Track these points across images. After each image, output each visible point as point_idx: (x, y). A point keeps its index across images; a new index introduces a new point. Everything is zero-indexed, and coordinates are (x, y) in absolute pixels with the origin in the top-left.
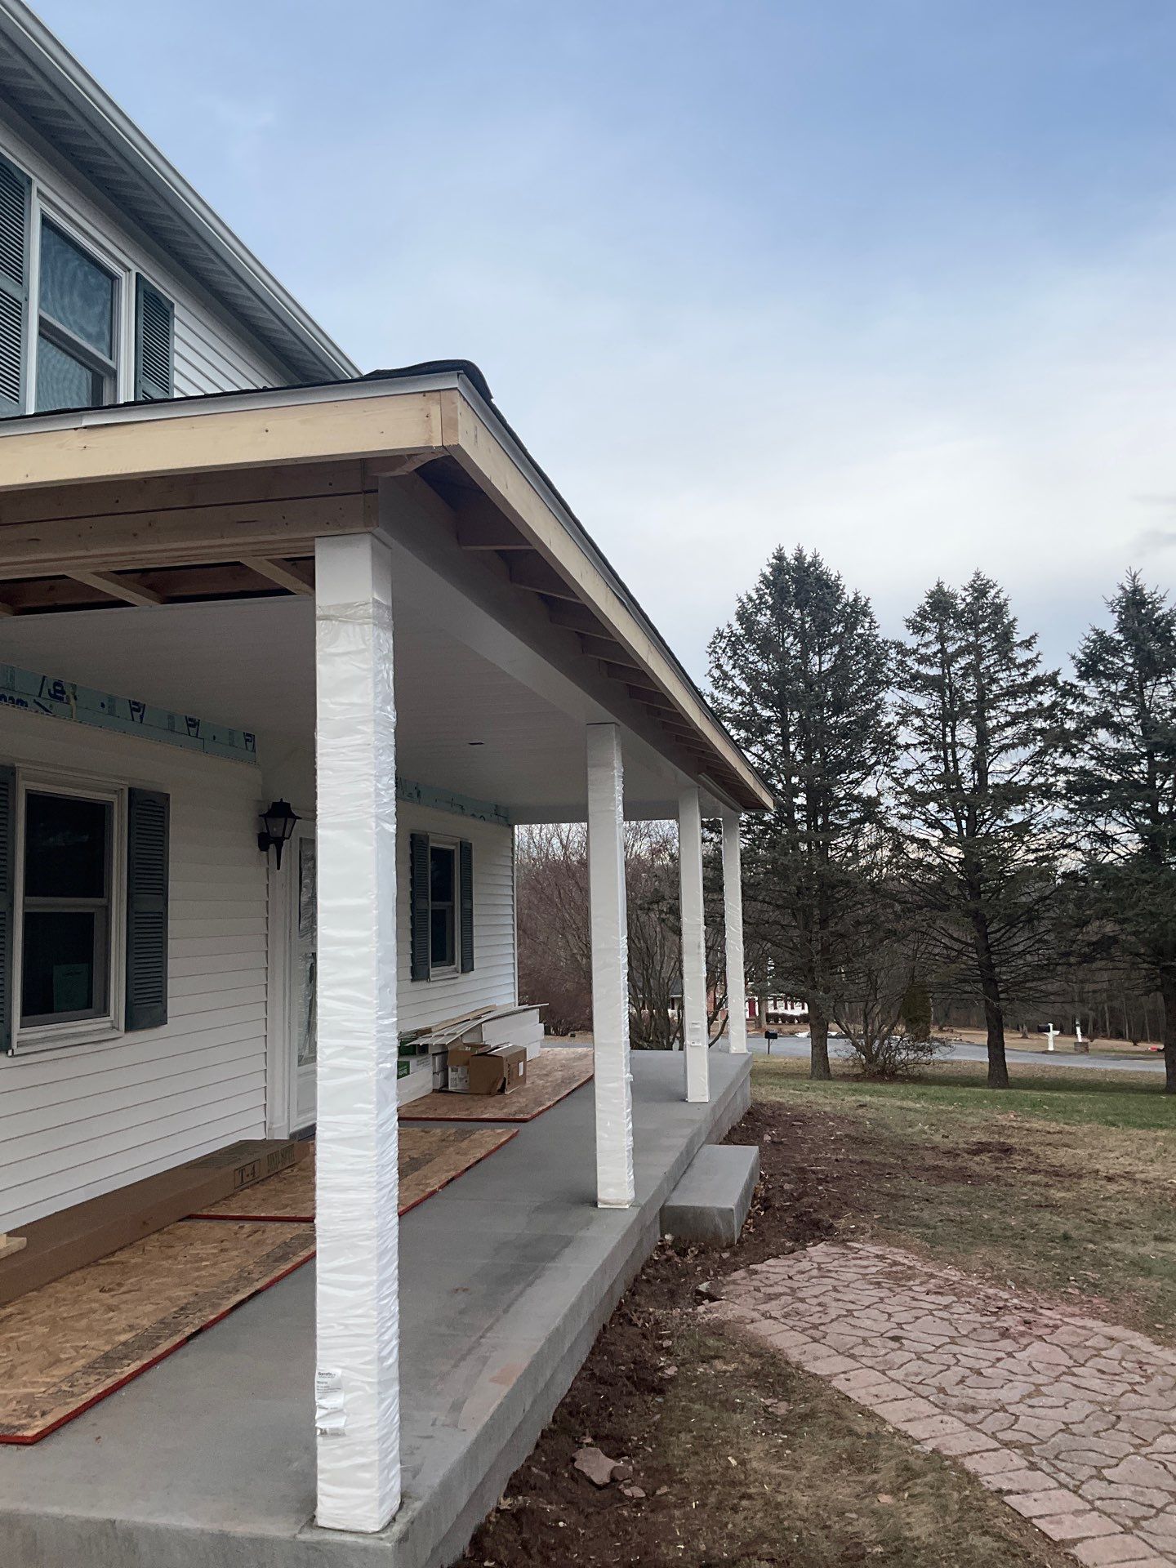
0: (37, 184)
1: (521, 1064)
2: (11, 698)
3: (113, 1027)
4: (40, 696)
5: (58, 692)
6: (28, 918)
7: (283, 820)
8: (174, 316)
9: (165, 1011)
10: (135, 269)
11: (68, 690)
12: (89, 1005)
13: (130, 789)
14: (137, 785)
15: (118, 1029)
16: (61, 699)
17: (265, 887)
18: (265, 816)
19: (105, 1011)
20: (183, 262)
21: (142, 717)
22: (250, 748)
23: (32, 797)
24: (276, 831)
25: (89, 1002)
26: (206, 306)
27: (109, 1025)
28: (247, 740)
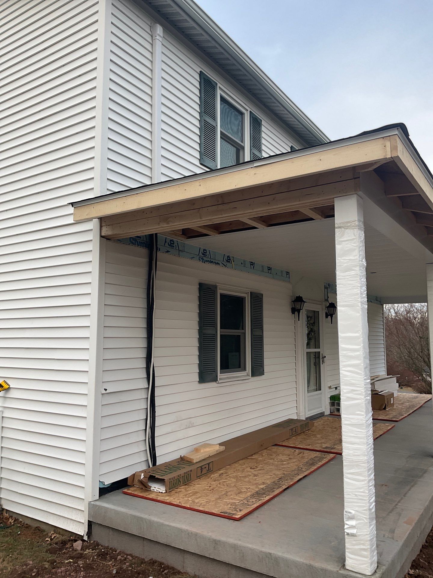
0: (219, 85)
1: (392, 399)
2: (215, 262)
3: (247, 375)
4: (223, 261)
5: (229, 260)
6: (221, 335)
7: (300, 303)
8: (262, 124)
9: (264, 370)
10: (249, 110)
11: (232, 259)
12: (240, 367)
13: (251, 292)
14: (253, 291)
15: (249, 376)
16: (229, 262)
17: (294, 327)
18: (293, 301)
19: (245, 369)
20: (265, 105)
21: (254, 267)
22: (288, 277)
23: (222, 295)
24: (298, 307)
25: (239, 366)
26: (272, 119)
27: (246, 374)
28: (287, 274)
